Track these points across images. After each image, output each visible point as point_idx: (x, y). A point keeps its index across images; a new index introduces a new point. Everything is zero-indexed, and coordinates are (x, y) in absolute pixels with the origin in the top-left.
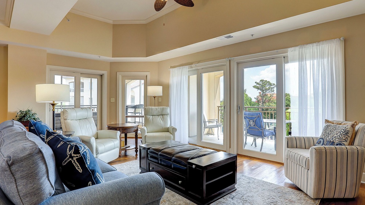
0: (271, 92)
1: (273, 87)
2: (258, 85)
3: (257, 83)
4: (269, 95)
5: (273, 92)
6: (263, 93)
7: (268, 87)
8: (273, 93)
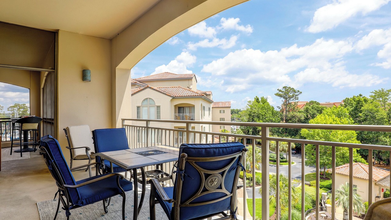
0: (295, 100)
1: (297, 94)
2: (280, 93)
3: (280, 91)
4: (293, 104)
5: (297, 99)
6: (287, 100)
7: (292, 94)
8: (297, 101)
